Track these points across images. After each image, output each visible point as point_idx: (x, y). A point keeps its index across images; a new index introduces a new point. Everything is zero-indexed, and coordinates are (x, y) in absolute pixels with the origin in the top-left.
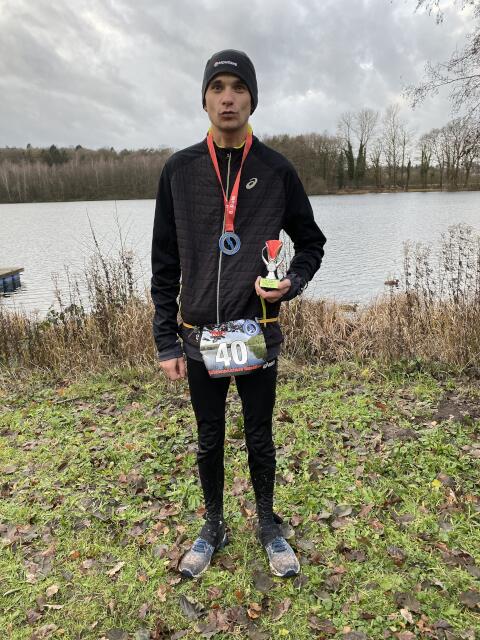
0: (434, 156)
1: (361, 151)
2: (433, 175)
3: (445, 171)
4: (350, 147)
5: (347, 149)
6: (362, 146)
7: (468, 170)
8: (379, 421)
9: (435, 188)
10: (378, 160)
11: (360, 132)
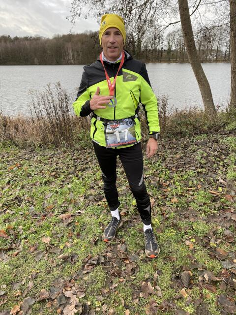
0: (174, 45)
1: (139, 41)
2: (173, 55)
4: (133, 39)
9: (174, 61)
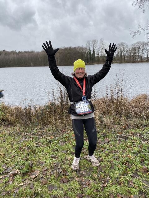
1: (93, 52)
3: (118, 57)
4: (90, 51)
5: (89, 51)
6: (93, 50)
7: (125, 57)
10: (98, 54)
11: (93, 46)
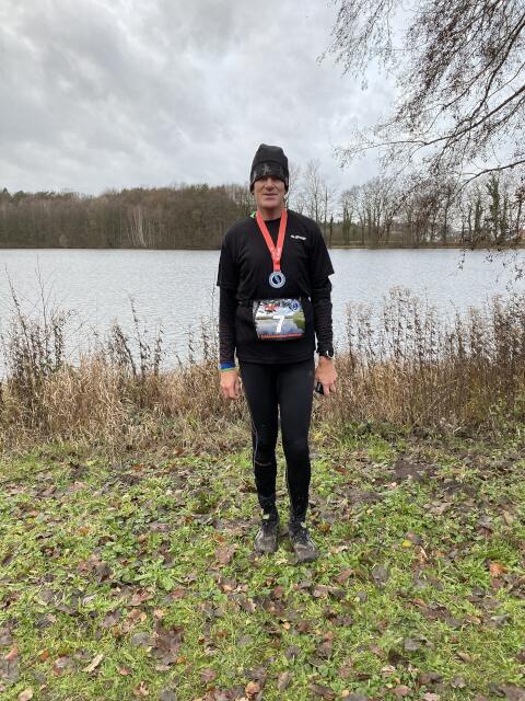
2: (354, 232)
3: (366, 228)
8: (341, 485)
